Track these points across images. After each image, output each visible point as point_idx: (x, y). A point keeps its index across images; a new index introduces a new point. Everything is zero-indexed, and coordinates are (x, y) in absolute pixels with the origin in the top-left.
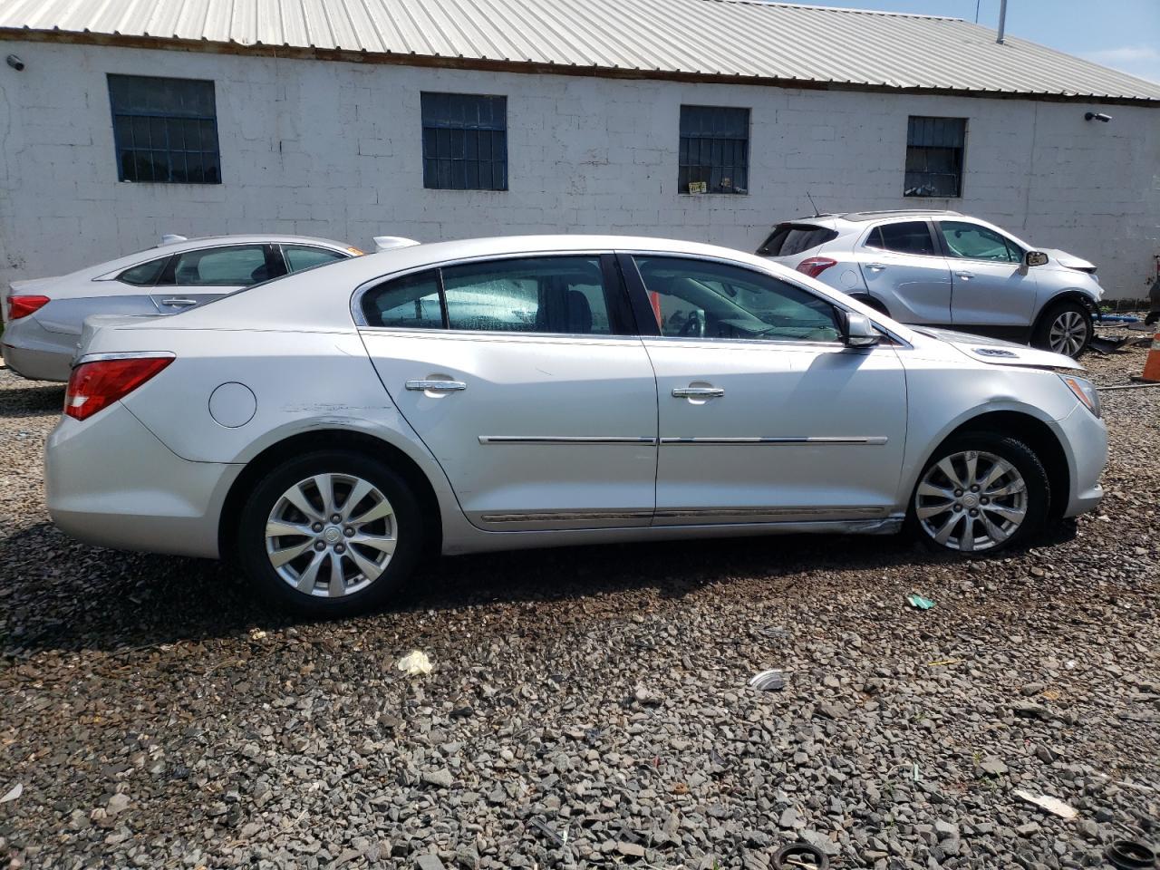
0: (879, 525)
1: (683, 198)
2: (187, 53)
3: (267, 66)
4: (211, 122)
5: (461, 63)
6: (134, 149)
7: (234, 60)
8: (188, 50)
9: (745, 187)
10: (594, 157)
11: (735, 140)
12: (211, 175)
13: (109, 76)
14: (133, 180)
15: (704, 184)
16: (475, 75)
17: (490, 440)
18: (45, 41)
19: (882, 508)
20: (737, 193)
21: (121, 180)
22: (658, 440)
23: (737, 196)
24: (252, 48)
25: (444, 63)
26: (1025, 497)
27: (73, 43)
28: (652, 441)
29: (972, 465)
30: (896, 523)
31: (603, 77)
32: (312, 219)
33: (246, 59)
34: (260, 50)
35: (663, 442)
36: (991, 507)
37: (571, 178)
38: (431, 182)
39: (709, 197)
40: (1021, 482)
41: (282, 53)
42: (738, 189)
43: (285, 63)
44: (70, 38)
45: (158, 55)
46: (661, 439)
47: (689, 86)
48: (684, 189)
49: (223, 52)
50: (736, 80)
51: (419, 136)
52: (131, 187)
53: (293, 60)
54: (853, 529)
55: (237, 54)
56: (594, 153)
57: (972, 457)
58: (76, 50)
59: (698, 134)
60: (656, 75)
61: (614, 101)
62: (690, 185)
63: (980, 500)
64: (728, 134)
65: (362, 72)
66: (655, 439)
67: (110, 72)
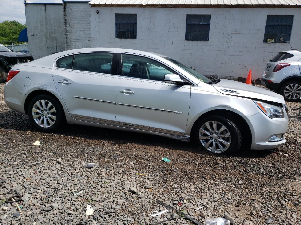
0: (181, 138)
1: (265, 44)
2: (132, 8)
3: (149, 10)
4: (135, 24)
5: (198, 6)
6: (123, 31)
7: (142, 8)
8: (132, 7)
9: (289, 41)
10: (236, 31)
11: (287, 26)
12: (134, 37)
13: (116, 14)
14: (118, 38)
15: (273, 40)
16: (202, 9)
17: (75, 97)
18: (104, 7)
19: (181, 133)
20: (286, 42)
21: (116, 38)
22: (116, 103)
23: (285, 43)
24: (146, 5)
25: (194, 6)
26: (230, 139)
27: (109, 7)
28: (114, 103)
29: (215, 125)
30: (187, 138)
31: (242, 8)
32: (156, 48)
33: (144, 8)
34: (148, 6)
35: (117, 104)
36: (221, 140)
37: (228, 37)
38: (187, 38)
39: (275, 44)
40: (229, 134)
41: (153, 6)
42: (286, 41)
43: (153, 9)
44: (109, 6)
45: (126, 8)
46: (117, 103)
47: (272, 9)
48: (265, 41)
49: (140, 7)
50: (289, 6)
51: (185, 26)
52: (118, 39)
53: (155, 8)
54: (173, 137)
55: (143, 7)
56: (236, 30)
57: (215, 123)
58: (109, 9)
59: (274, 24)
60: (260, 6)
61: (245, 15)
62: (268, 40)
63: (218, 137)
64: (285, 24)
65: (172, 10)
66: (115, 103)
67: (116, 13)
